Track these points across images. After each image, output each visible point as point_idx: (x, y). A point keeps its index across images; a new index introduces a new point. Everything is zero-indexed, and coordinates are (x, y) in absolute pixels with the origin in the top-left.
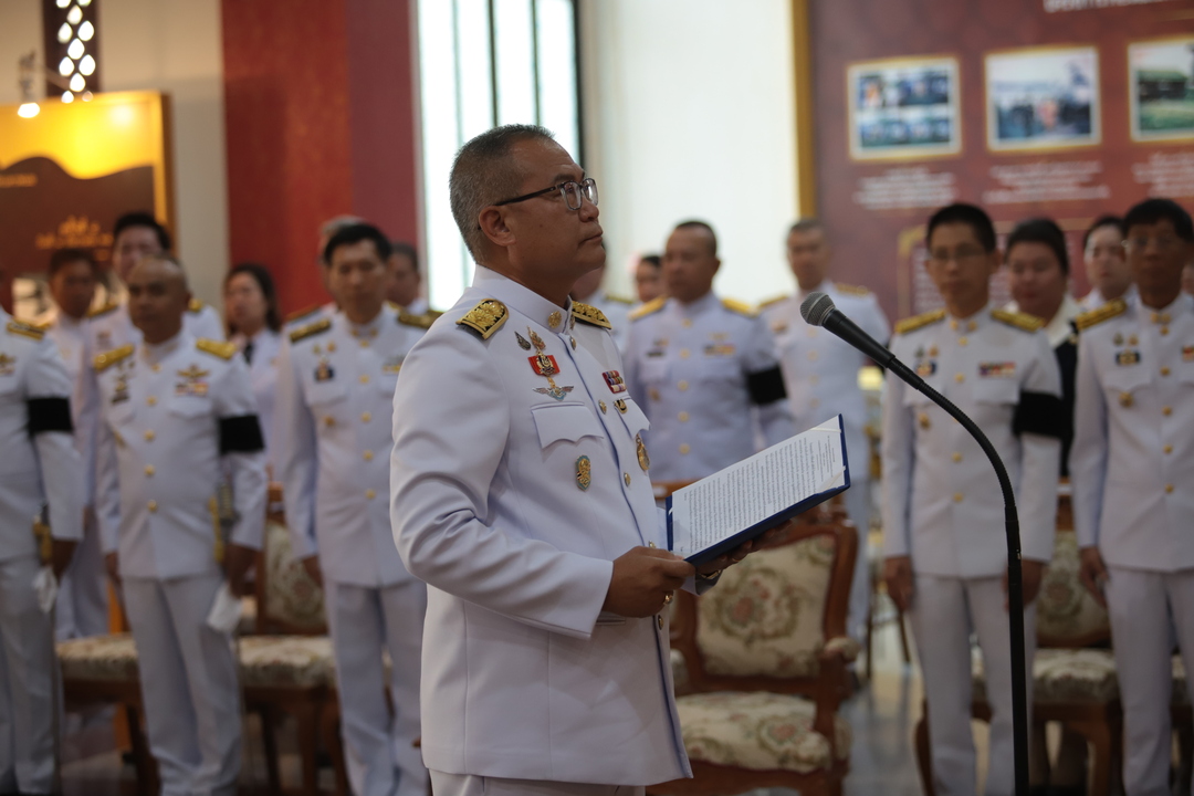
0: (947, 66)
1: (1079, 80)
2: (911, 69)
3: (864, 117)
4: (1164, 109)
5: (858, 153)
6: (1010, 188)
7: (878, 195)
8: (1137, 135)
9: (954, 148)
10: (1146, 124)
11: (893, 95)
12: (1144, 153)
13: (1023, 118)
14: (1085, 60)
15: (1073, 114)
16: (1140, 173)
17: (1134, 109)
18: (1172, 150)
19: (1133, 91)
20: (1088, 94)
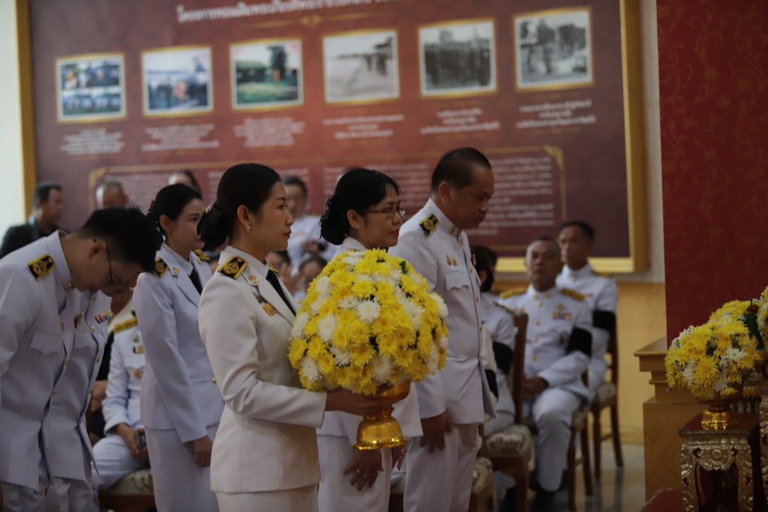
0: (117, 59)
1: (199, 69)
2: (94, 61)
3: (66, 94)
4: (253, 88)
5: (62, 118)
6: (157, 141)
7: (75, 146)
8: (236, 106)
9: (122, 114)
10: (242, 99)
11: (83, 78)
12: (240, 118)
13: (165, 94)
14: (203, 55)
15: (196, 92)
16: (238, 131)
17: (234, 88)
18: (258, 115)
19: (233, 76)
20: (205, 78)
